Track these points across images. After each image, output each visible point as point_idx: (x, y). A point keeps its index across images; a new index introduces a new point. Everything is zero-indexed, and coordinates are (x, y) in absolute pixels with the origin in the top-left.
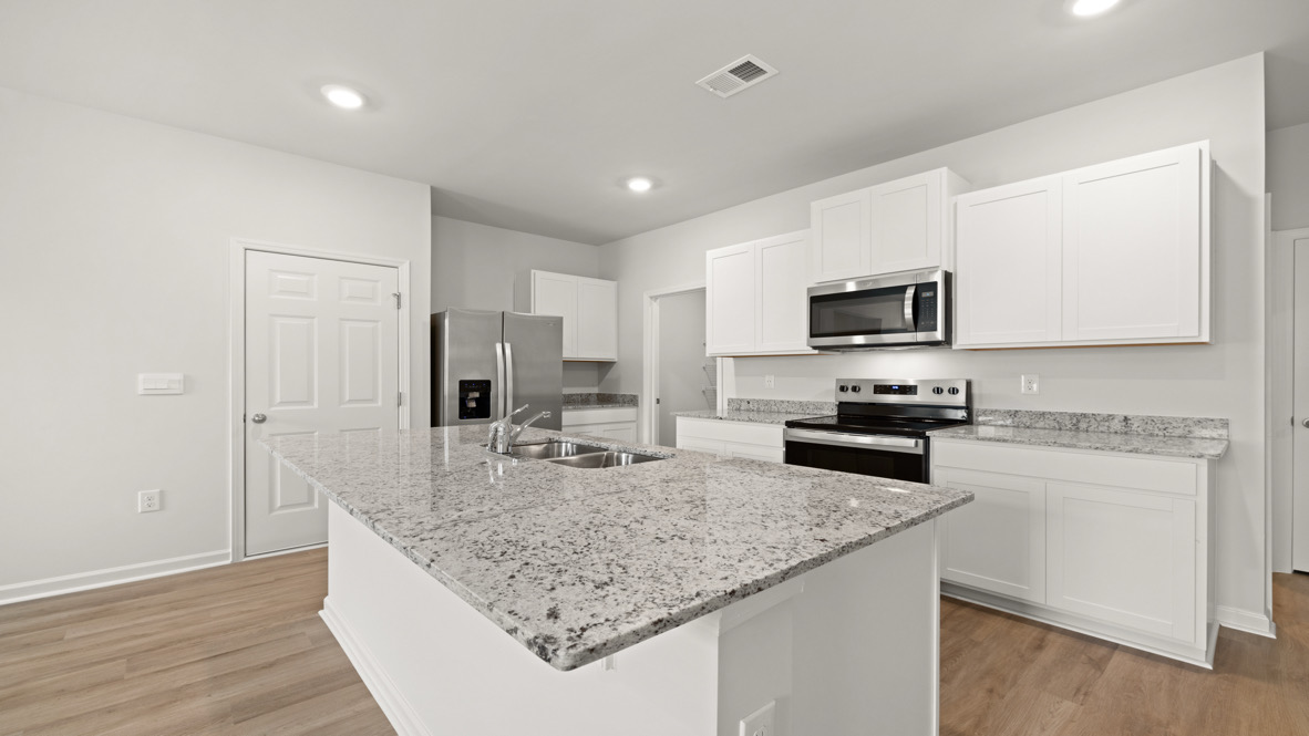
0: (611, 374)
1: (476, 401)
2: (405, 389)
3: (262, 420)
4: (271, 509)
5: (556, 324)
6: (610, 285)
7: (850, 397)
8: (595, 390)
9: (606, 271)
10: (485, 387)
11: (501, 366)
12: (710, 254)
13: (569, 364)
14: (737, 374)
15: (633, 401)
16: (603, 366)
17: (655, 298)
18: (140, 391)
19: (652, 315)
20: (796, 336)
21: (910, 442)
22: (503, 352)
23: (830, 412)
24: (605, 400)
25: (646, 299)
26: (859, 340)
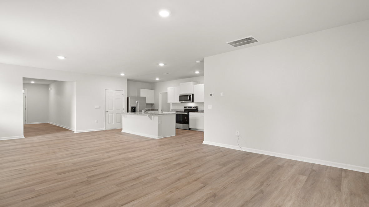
0: (154, 106)
1: (134, 110)
2: (124, 108)
3: (107, 112)
4: (109, 123)
5: (145, 98)
6: (154, 90)
7: (186, 109)
8: (151, 108)
9: (152, 89)
10: (135, 108)
11: (137, 104)
12: (168, 88)
13: (147, 104)
14: (173, 106)
15: (157, 110)
16: (152, 104)
17: (161, 93)
18: (95, 108)
19: (160, 97)
20: (177, 100)
21: (187, 113)
22: (137, 102)
23: (184, 111)
24: (152, 110)
25: (159, 93)
26: (183, 101)
